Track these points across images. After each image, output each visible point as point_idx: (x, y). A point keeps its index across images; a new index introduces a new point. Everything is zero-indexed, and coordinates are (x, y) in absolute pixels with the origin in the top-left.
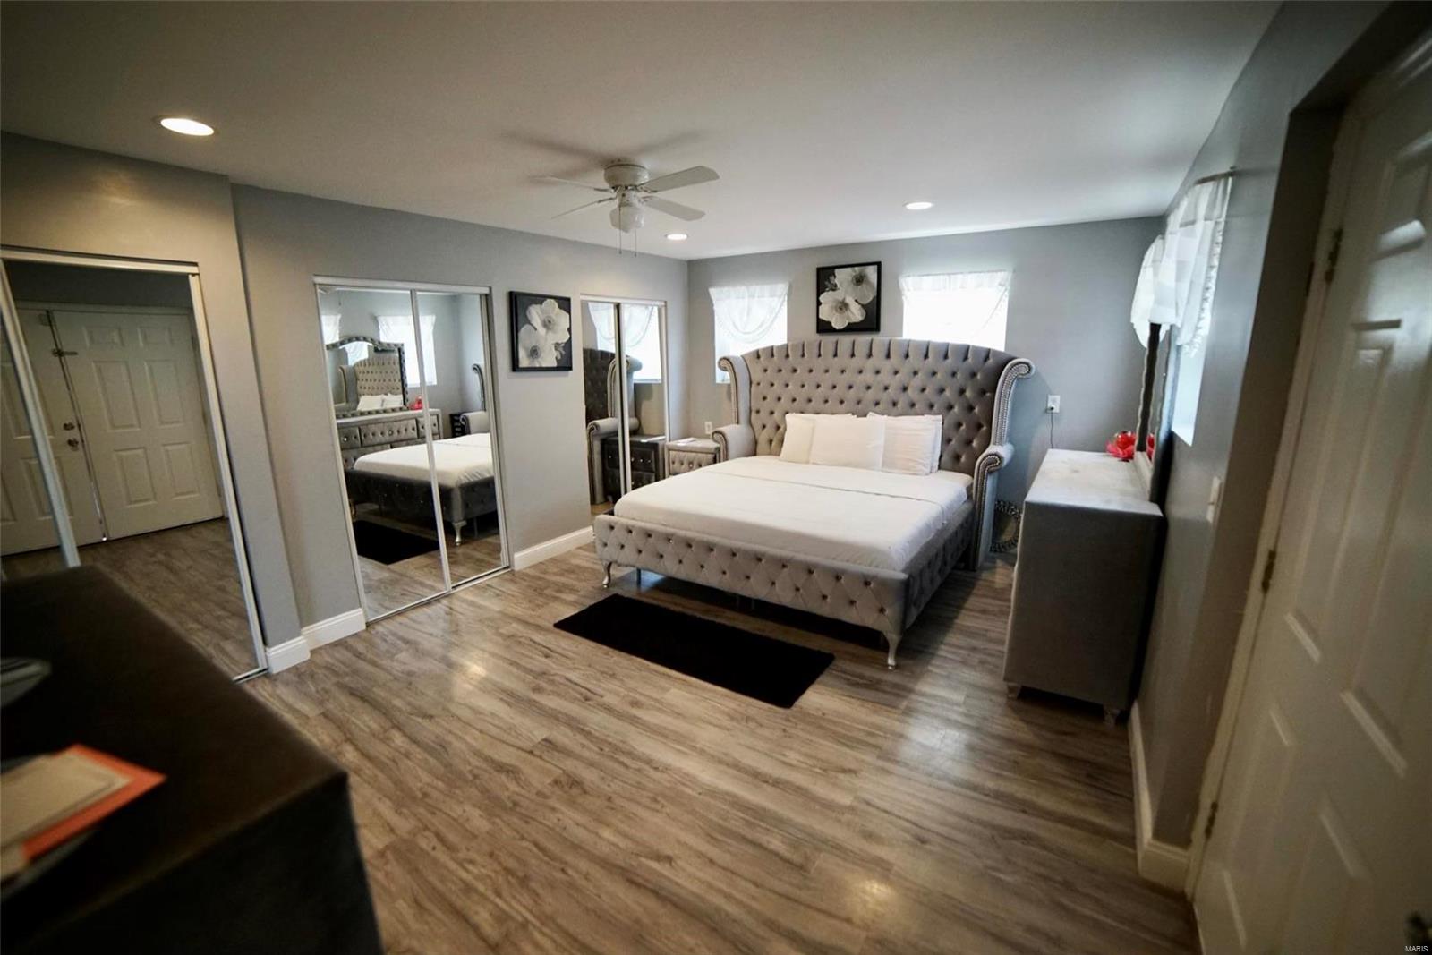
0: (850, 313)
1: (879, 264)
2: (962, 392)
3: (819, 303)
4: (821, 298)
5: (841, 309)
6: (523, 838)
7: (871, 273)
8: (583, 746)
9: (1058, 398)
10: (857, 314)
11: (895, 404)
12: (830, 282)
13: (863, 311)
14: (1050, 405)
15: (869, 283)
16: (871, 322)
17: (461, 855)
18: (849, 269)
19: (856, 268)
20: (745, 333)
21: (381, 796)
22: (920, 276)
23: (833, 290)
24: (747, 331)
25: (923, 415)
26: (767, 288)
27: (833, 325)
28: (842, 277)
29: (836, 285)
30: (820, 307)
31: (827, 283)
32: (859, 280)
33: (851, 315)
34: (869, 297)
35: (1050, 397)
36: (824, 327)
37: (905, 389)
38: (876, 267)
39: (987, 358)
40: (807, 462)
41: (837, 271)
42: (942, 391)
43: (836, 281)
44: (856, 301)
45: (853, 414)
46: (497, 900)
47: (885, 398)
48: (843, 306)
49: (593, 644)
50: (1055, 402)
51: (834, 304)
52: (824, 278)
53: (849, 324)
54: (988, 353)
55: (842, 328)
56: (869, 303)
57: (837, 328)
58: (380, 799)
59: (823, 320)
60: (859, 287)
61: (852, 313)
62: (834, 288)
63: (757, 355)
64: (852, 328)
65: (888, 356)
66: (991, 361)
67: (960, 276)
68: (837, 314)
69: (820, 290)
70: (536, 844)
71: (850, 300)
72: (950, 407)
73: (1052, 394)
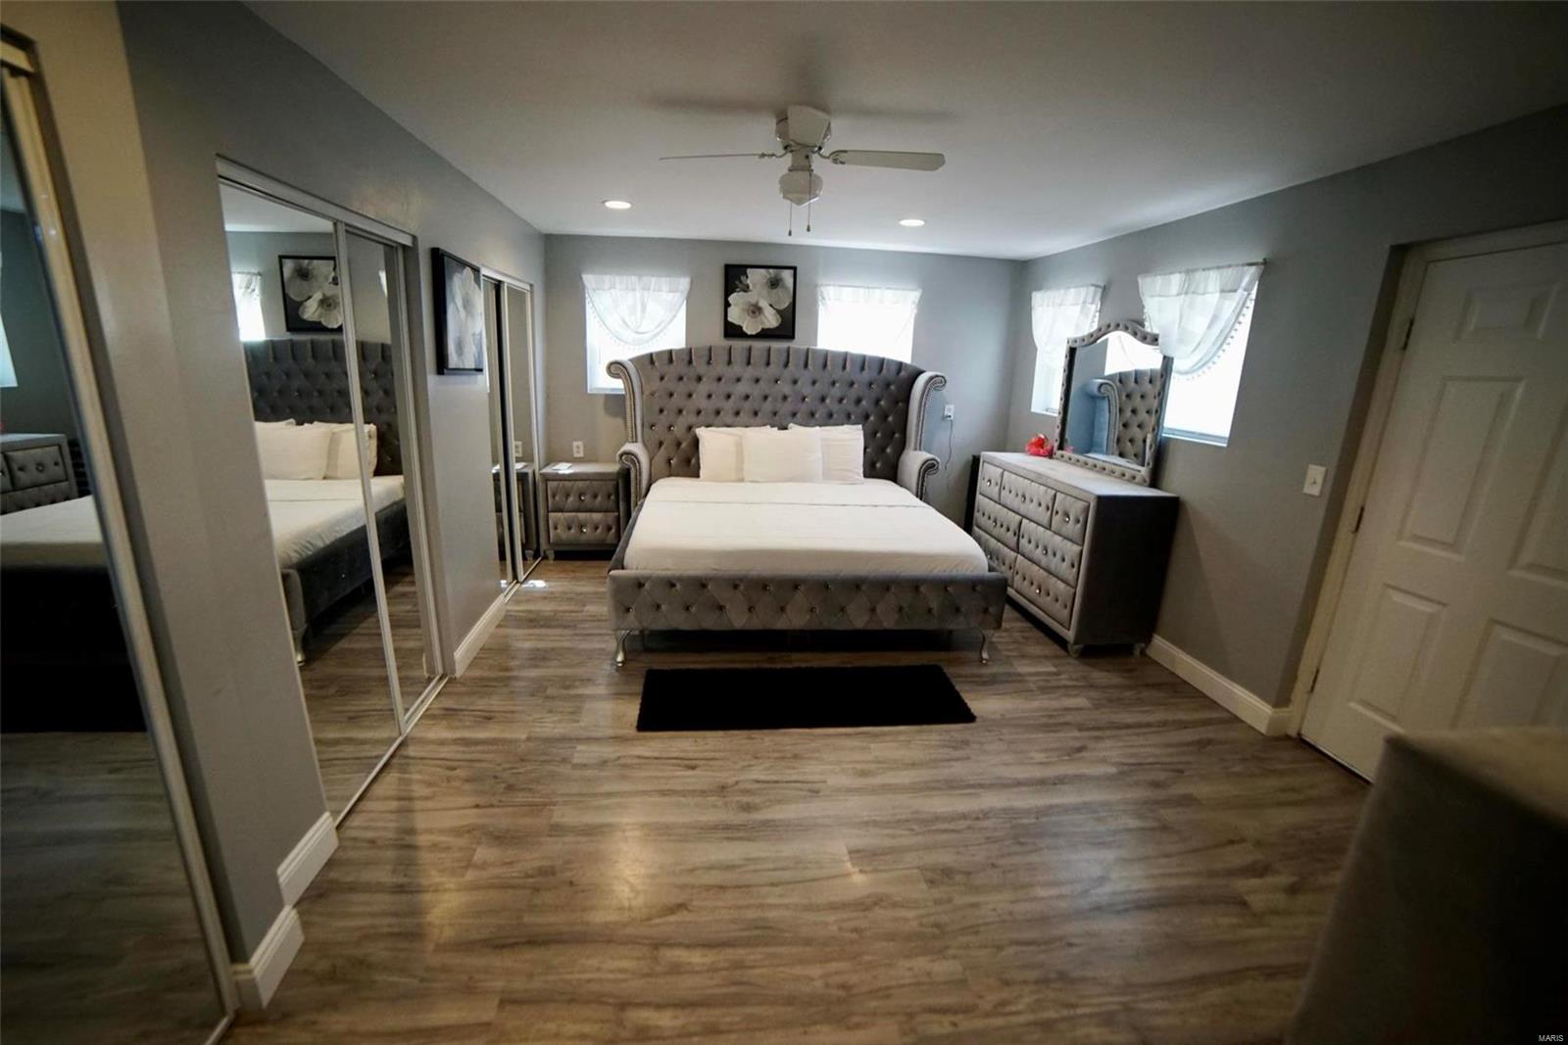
0: (763, 318)
1: (794, 269)
2: (877, 402)
3: (727, 305)
4: (731, 299)
5: (754, 312)
6: (1000, 948)
7: (787, 275)
8: (893, 837)
9: (952, 407)
10: (771, 320)
11: (813, 415)
12: (741, 282)
13: (778, 317)
14: (946, 413)
15: (784, 287)
16: (786, 329)
17: (986, 1005)
18: (763, 271)
19: (771, 270)
20: (637, 333)
21: (802, 1030)
22: (840, 286)
23: (745, 291)
24: (640, 330)
25: (842, 424)
26: (664, 282)
27: (744, 329)
28: (755, 278)
29: (748, 286)
30: (729, 309)
31: (737, 282)
32: (775, 283)
33: (765, 321)
34: (785, 304)
35: (947, 407)
36: (732, 331)
37: (823, 399)
38: (792, 271)
39: (899, 371)
40: (742, 480)
41: (749, 271)
42: (858, 401)
43: (749, 282)
44: (771, 305)
45: (772, 426)
46: (1079, 1011)
47: (803, 408)
48: (755, 310)
49: (720, 733)
50: (950, 410)
51: (747, 308)
52: (733, 277)
53: (763, 330)
54: (900, 366)
55: (754, 333)
56: (785, 309)
57: (749, 333)
58: (805, 1033)
59: (732, 324)
60: (774, 291)
61: (765, 317)
62: (746, 289)
63: (651, 359)
64: (765, 334)
65: (806, 365)
66: (903, 374)
67: (878, 291)
68: (748, 318)
69: (729, 290)
70: (1018, 943)
71: (764, 304)
72: (867, 417)
73: (947, 403)
